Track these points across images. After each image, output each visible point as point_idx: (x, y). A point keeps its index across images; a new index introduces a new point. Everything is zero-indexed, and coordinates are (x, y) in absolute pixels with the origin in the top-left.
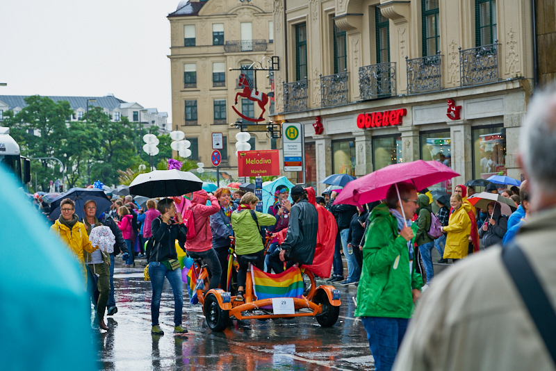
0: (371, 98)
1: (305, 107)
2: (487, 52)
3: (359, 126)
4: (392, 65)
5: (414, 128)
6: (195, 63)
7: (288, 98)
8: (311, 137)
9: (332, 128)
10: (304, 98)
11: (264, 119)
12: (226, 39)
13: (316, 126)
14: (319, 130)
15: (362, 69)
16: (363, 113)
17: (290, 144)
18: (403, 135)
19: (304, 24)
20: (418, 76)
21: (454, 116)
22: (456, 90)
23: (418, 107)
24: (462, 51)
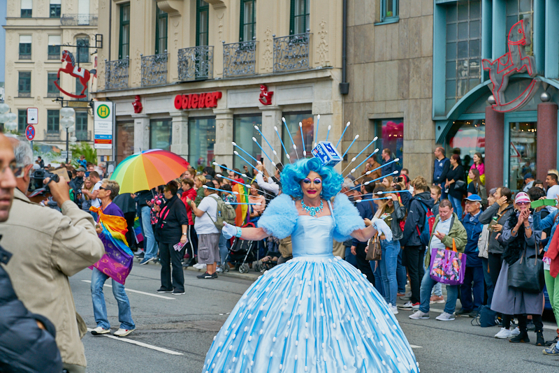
0: (189, 80)
1: (125, 86)
2: (299, 40)
3: (177, 107)
4: (210, 49)
5: (229, 111)
6: (30, 35)
7: (109, 76)
8: (130, 116)
9: (150, 107)
10: (124, 77)
11: (85, 96)
12: (63, 11)
13: (135, 105)
14: (138, 109)
15: (180, 51)
16: (180, 94)
17: (101, 122)
18: (218, 117)
19: (128, 4)
20: (234, 60)
21: (266, 101)
22: (269, 76)
23: (233, 91)
24: (276, 39)
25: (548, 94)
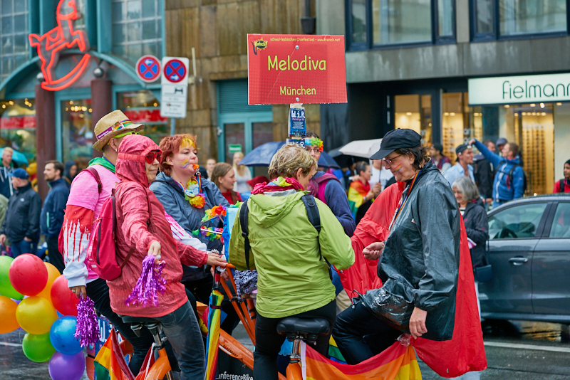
25: (102, 70)
